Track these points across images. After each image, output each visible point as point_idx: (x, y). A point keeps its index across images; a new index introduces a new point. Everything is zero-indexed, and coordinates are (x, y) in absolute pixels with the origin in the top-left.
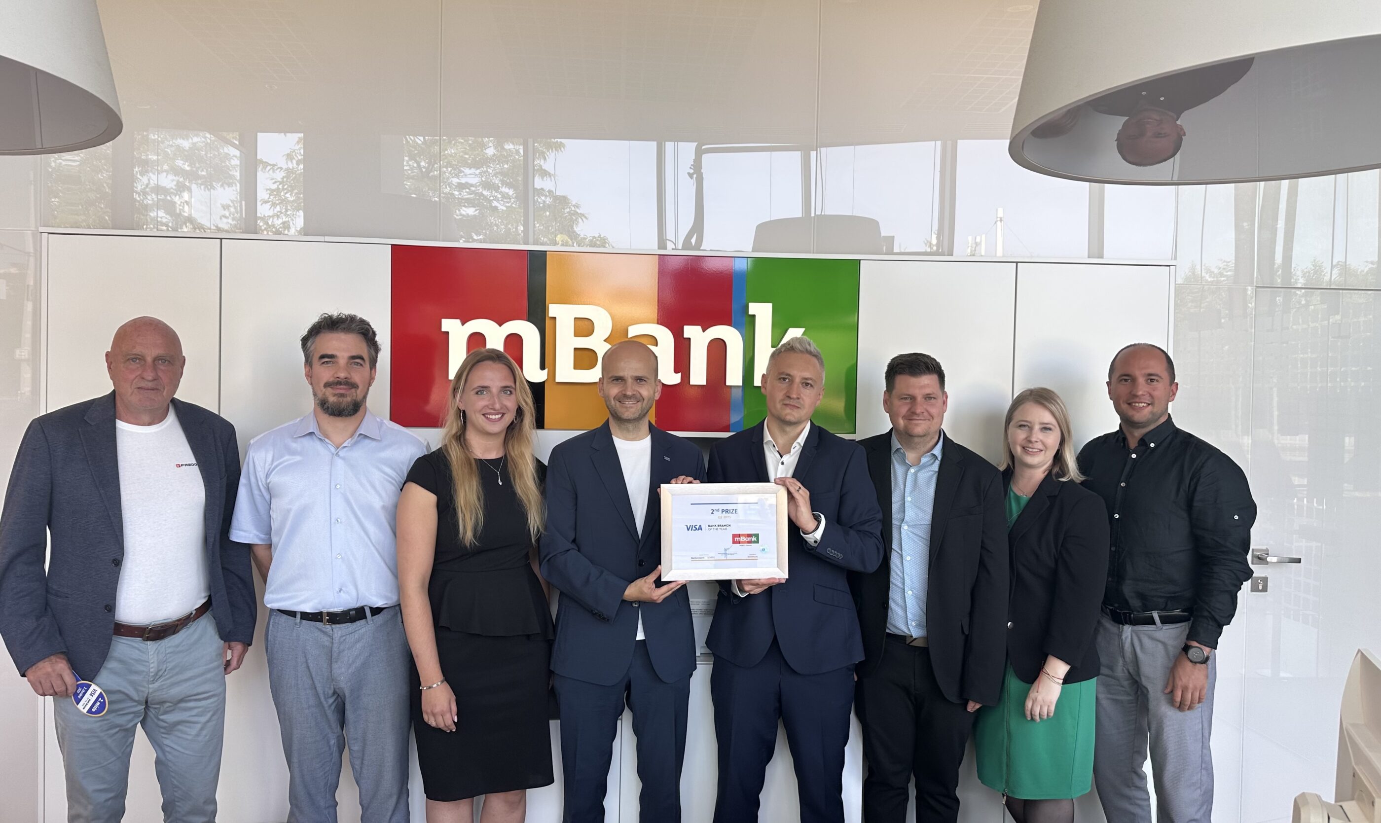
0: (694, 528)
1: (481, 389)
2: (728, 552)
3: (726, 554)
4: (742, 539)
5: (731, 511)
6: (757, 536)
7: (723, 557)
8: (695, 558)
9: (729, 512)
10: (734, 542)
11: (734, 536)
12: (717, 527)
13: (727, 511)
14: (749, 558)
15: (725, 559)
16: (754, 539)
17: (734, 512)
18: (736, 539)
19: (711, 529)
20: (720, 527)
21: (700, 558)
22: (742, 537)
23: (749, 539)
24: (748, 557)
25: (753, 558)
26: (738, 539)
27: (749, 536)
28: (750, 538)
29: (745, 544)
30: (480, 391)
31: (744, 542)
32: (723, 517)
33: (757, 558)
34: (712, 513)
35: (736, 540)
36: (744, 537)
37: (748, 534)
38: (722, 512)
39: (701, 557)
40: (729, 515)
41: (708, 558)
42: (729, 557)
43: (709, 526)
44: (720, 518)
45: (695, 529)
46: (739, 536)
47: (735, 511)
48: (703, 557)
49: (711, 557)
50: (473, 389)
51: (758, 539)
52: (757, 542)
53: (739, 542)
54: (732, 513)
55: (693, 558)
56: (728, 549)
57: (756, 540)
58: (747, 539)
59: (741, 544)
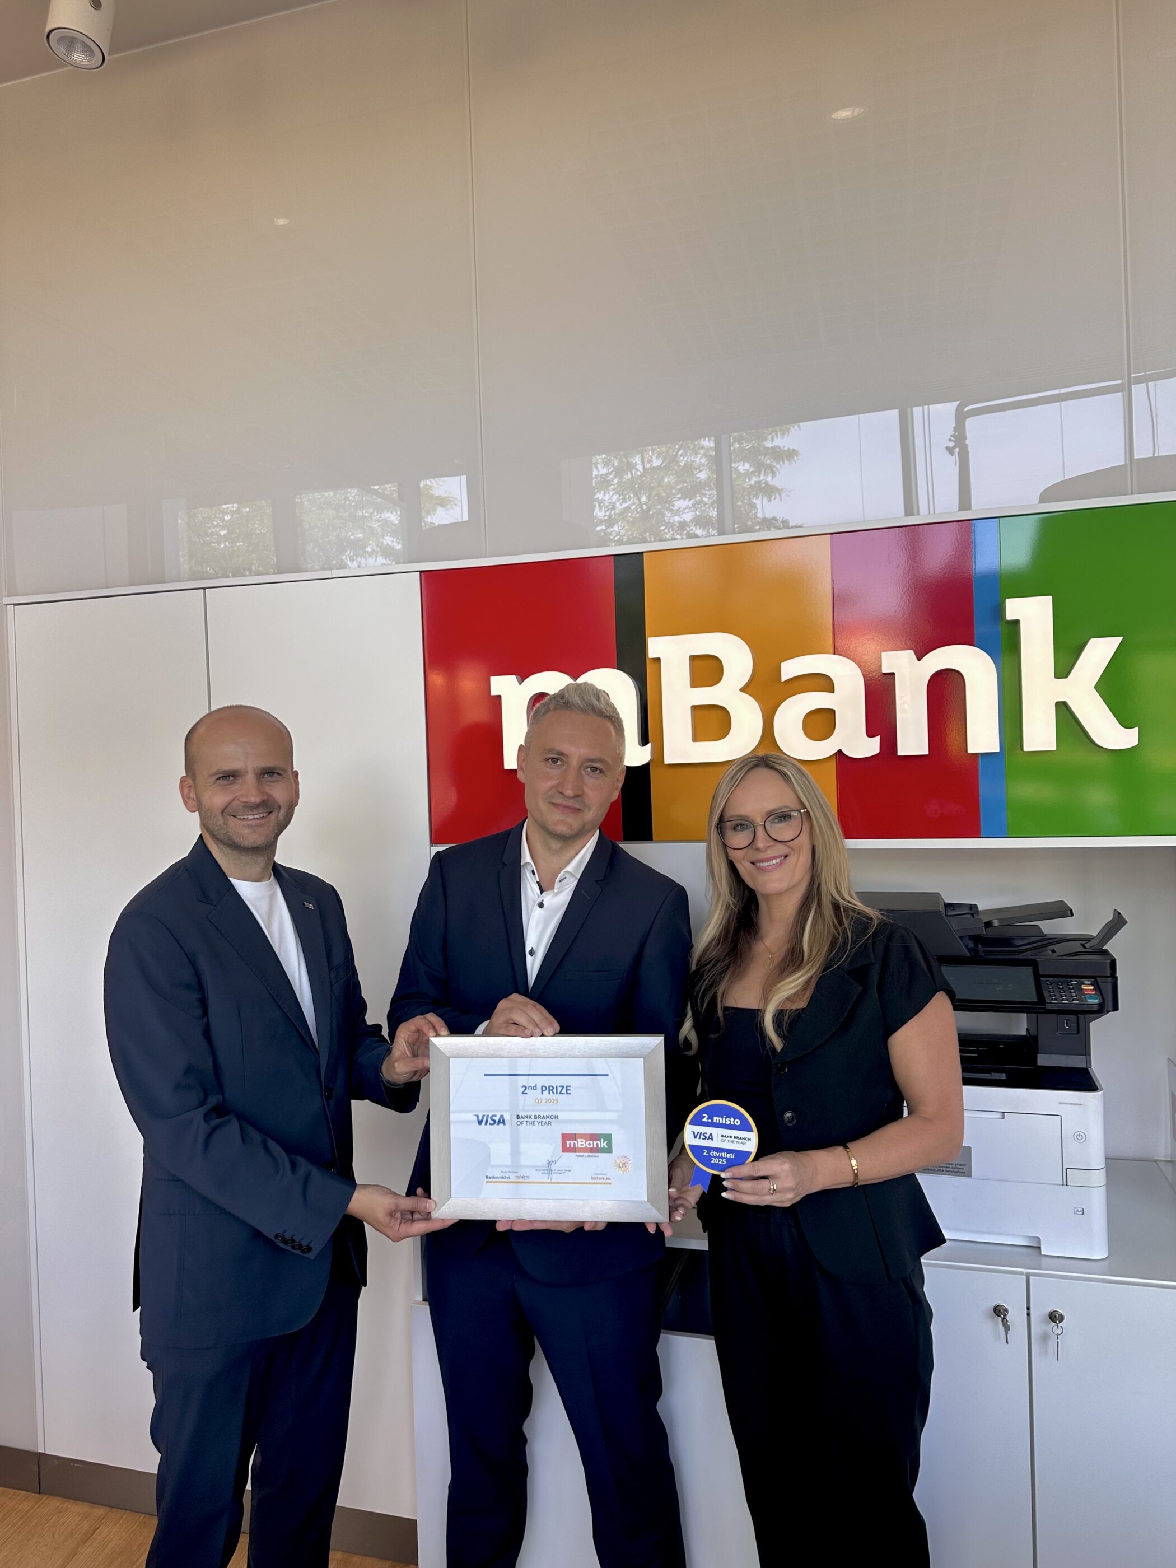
2: (553, 1167)
3: (550, 1172)
4: (581, 1143)
5: (559, 1089)
6: (608, 1138)
7: (545, 1178)
8: (493, 1177)
9: (555, 1091)
10: (565, 1149)
11: (565, 1137)
12: (533, 1119)
13: (551, 1089)
14: (595, 1181)
15: (549, 1181)
16: (603, 1144)
17: (564, 1091)
18: (568, 1142)
19: (522, 1123)
20: (540, 1120)
21: (503, 1178)
22: (579, 1140)
23: (593, 1144)
24: (593, 1179)
25: (603, 1181)
26: (572, 1143)
27: (594, 1138)
28: (595, 1143)
29: (586, 1154)
31: (585, 1150)
32: (544, 1101)
33: (608, 1181)
34: (523, 1093)
35: (568, 1146)
36: (584, 1141)
37: (591, 1135)
38: (542, 1091)
39: (504, 1175)
40: (555, 1096)
41: (518, 1177)
42: (555, 1177)
43: (518, 1117)
44: (538, 1102)
46: (574, 1137)
47: (567, 1090)
48: (507, 1175)
49: (523, 1177)
51: (610, 1144)
52: (609, 1150)
53: (574, 1150)
54: (560, 1093)
55: (490, 1178)
56: (552, 1162)
57: (606, 1147)
58: (590, 1144)
59: (578, 1154)
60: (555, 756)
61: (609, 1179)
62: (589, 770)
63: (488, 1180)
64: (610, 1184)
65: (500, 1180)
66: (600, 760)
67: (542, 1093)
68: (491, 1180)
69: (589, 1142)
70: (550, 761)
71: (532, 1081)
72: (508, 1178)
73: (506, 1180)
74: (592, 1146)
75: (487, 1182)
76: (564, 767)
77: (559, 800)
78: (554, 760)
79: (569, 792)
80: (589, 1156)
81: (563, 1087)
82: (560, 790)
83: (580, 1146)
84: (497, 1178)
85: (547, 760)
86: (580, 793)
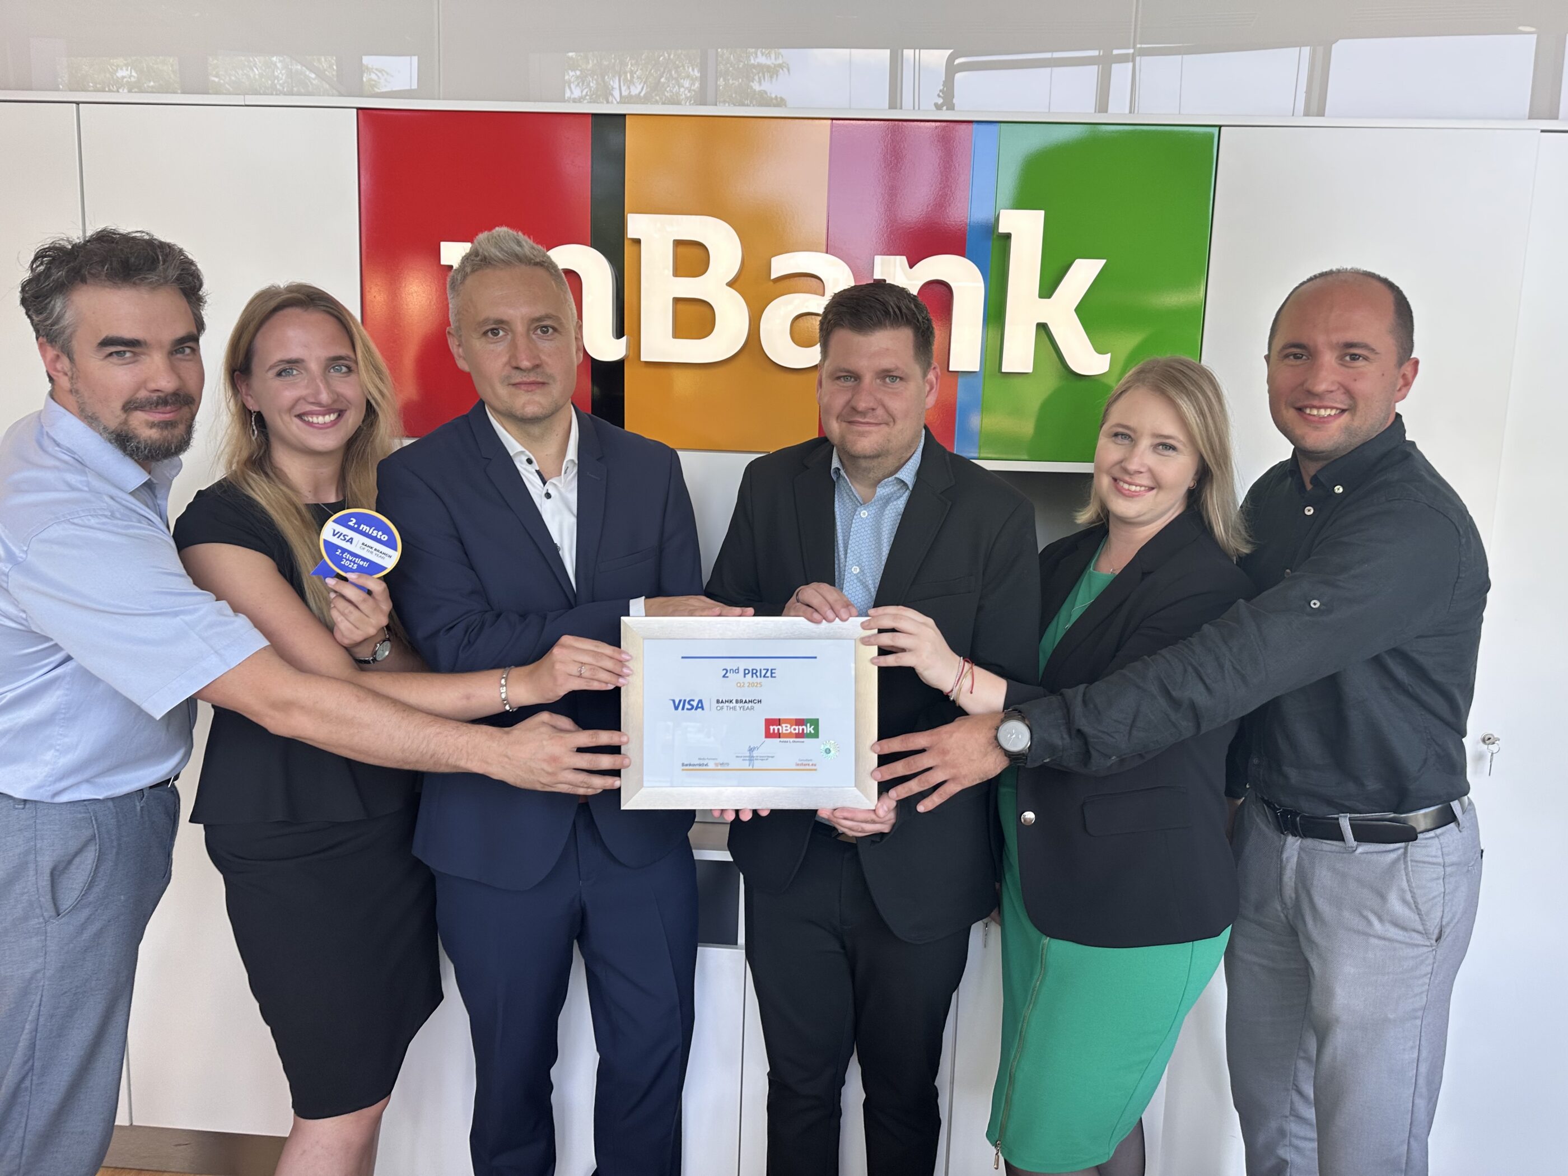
0: (687, 706)
1: (287, 366)
2: (755, 753)
3: (751, 759)
4: (785, 728)
5: (764, 672)
6: (815, 723)
7: (746, 765)
8: (690, 765)
9: (758, 674)
10: (768, 735)
11: (769, 722)
12: (734, 704)
13: (754, 673)
14: (798, 767)
15: (751, 767)
16: (809, 729)
17: (769, 674)
18: (772, 728)
19: (722, 708)
20: (741, 705)
21: (700, 765)
22: (784, 725)
23: (798, 729)
24: (797, 765)
25: (807, 767)
26: (776, 728)
27: (800, 722)
28: (801, 728)
29: (792, 740)
30: (284, 370)
31: (790, 735)
32: (747, 684)
33: (813, 767)
34: (724, 676)
35: (772, 731)
36: (789, 726)
37: (797, 720)
38: (745, 675)
39: (701, 762)
40: (759, 680)
41: (716, 765)
42: (758, 764)
43: (718, 701)
44: (741, 686)
45: (690, 707)
46: (778, 722)
47: (772, 673)
48: (704, 762)
49: (722, 764)
50: (271, 368)
51: (816, 729)
52: (816, 735)
53: (779, 735)
54: (764, 676)
55: (687, 765)
56: (754, 748)
57: (813, 732)
58: (795, 729)
59: (782, 740)
60: (494, 326)
61: (815, 765)
62: (539, 332)
63: (685, 768)
64: (816, 770)
65: (698, 767)
66: (548, 317)
67: (745, 677)
68: (688, 767)
69: (794, 727)
70: (489, 334)
71: (731, 664)
72: (707, 765)
73: (704, 767)
74: (797, 731)
75: (683, 770)
76: (509, 337)
77: (518, 377)
78: (494, 332)
79: (526, 364)
80: (794, 742)
81: (768, 670)
82: (514, 364)
83: (784, 732)
84: (694, 765)
85: (485, 333)
86: (537, 362)
